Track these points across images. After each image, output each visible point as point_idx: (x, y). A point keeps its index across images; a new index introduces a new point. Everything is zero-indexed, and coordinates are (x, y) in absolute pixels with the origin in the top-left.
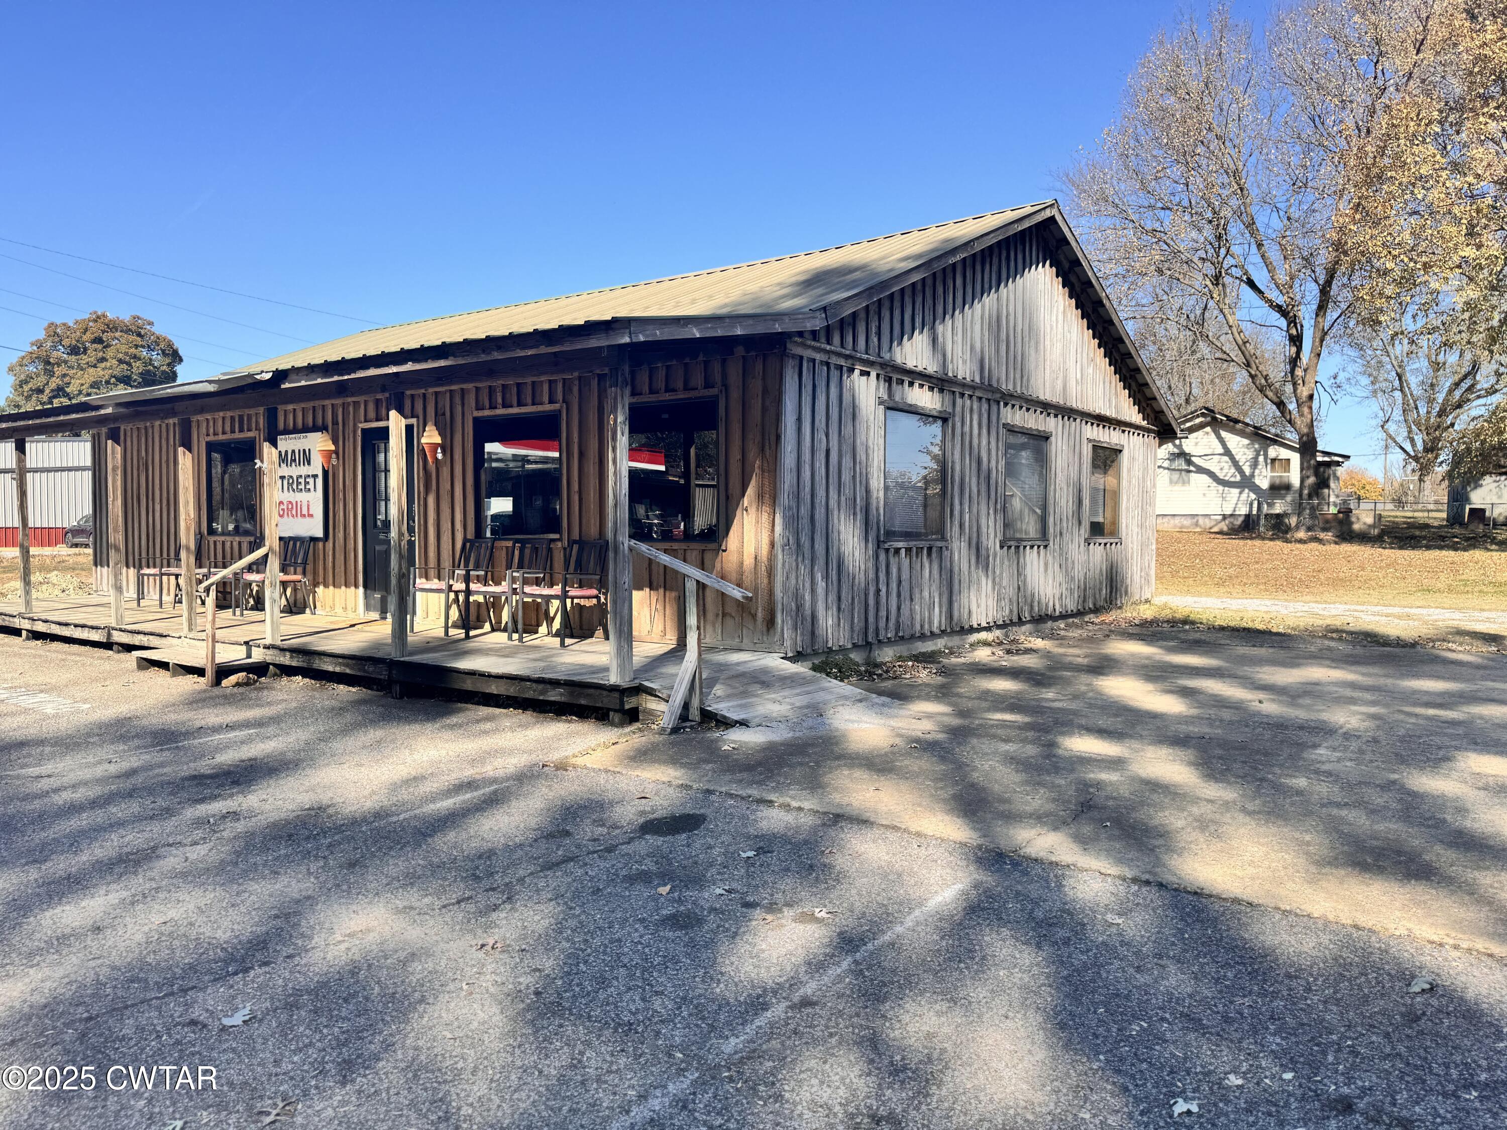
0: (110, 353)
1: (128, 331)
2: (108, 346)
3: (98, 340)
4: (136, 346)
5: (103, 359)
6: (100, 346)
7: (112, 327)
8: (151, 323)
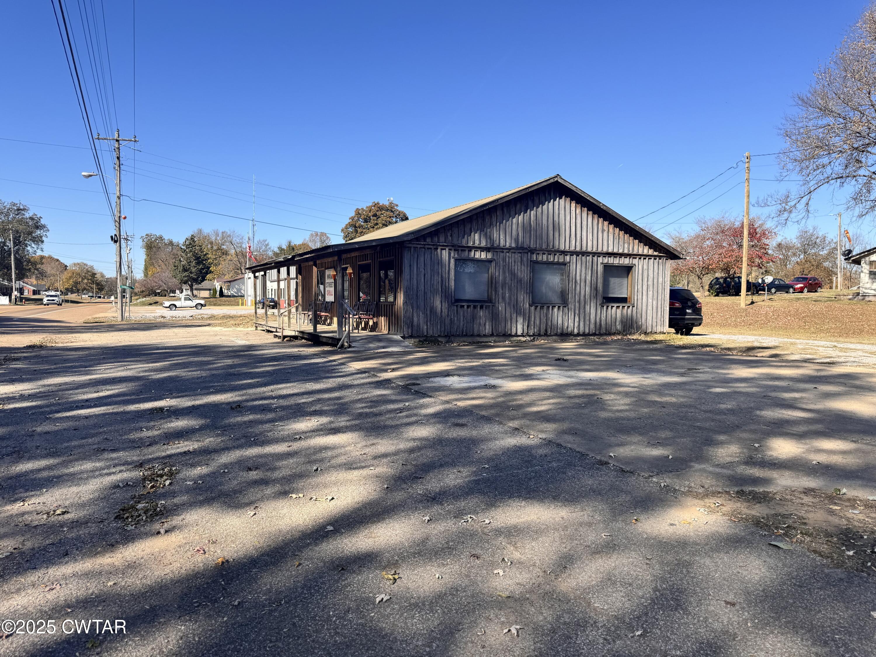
0: (379, 221)
1: (387, 210)
2: (379, 217)
3: (375, 215)
4: (390, 217)
5: (377, 224)
6: (375, 218)
7: (381, 208)
8: (397, 206)
